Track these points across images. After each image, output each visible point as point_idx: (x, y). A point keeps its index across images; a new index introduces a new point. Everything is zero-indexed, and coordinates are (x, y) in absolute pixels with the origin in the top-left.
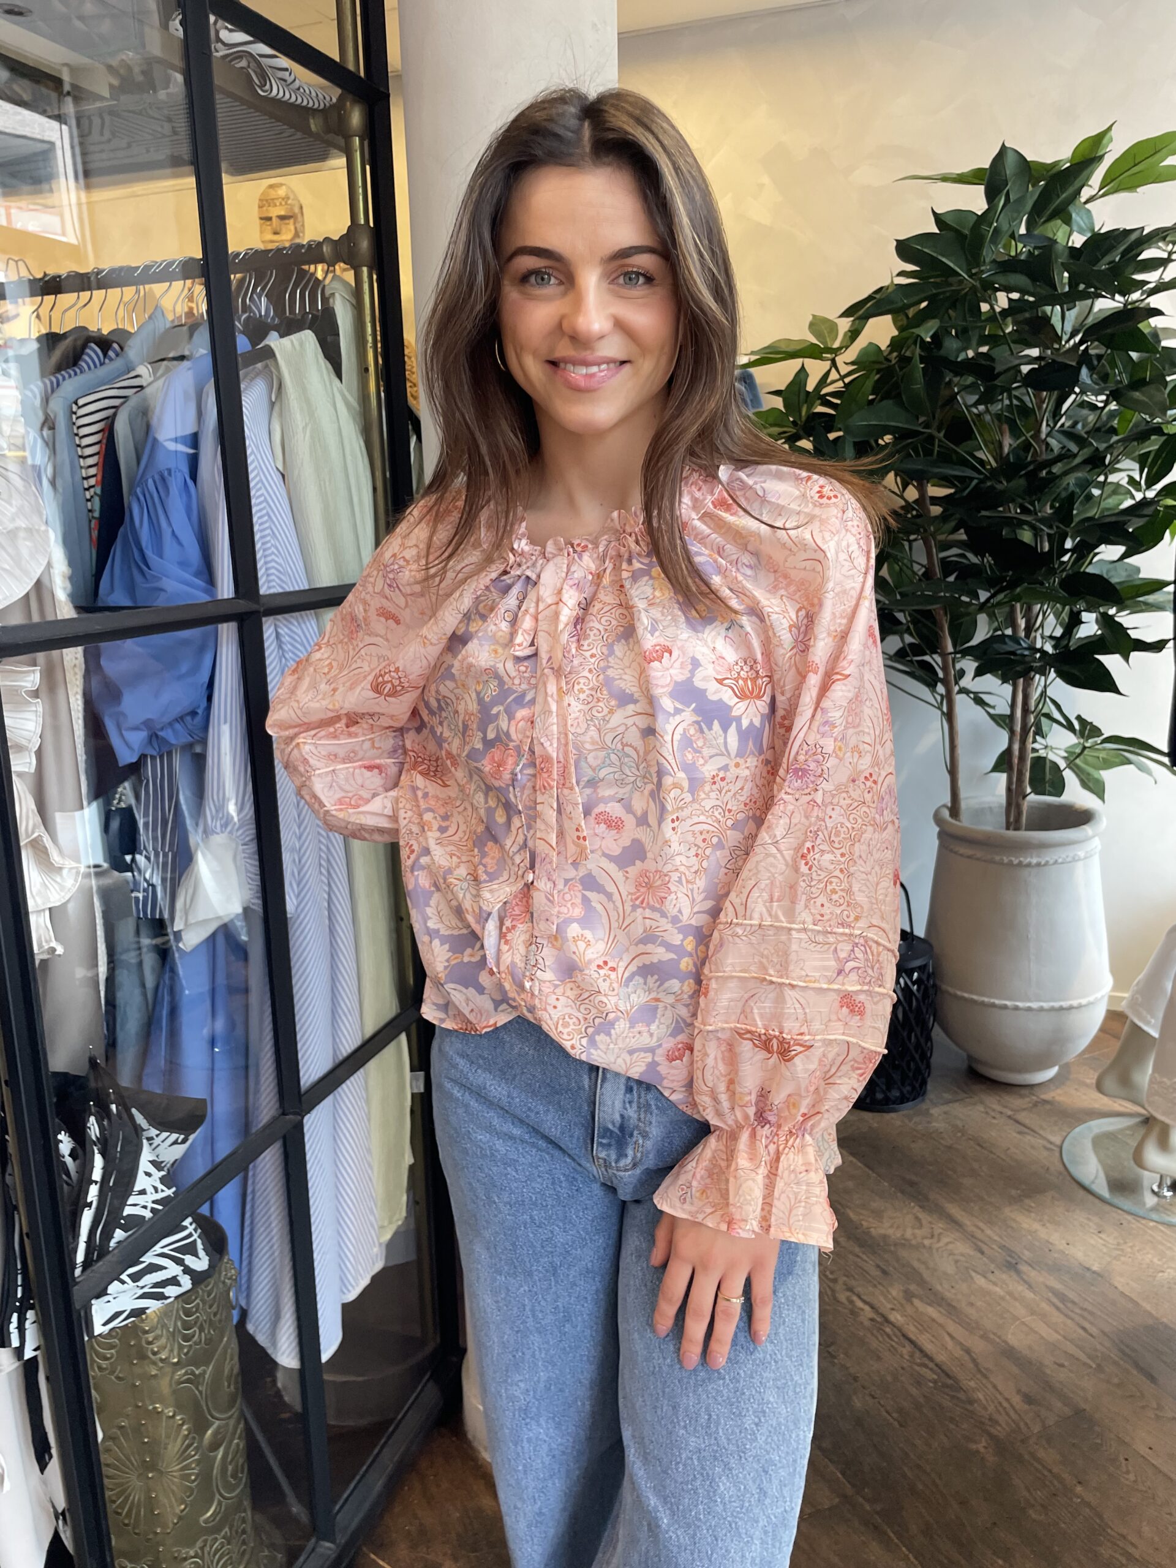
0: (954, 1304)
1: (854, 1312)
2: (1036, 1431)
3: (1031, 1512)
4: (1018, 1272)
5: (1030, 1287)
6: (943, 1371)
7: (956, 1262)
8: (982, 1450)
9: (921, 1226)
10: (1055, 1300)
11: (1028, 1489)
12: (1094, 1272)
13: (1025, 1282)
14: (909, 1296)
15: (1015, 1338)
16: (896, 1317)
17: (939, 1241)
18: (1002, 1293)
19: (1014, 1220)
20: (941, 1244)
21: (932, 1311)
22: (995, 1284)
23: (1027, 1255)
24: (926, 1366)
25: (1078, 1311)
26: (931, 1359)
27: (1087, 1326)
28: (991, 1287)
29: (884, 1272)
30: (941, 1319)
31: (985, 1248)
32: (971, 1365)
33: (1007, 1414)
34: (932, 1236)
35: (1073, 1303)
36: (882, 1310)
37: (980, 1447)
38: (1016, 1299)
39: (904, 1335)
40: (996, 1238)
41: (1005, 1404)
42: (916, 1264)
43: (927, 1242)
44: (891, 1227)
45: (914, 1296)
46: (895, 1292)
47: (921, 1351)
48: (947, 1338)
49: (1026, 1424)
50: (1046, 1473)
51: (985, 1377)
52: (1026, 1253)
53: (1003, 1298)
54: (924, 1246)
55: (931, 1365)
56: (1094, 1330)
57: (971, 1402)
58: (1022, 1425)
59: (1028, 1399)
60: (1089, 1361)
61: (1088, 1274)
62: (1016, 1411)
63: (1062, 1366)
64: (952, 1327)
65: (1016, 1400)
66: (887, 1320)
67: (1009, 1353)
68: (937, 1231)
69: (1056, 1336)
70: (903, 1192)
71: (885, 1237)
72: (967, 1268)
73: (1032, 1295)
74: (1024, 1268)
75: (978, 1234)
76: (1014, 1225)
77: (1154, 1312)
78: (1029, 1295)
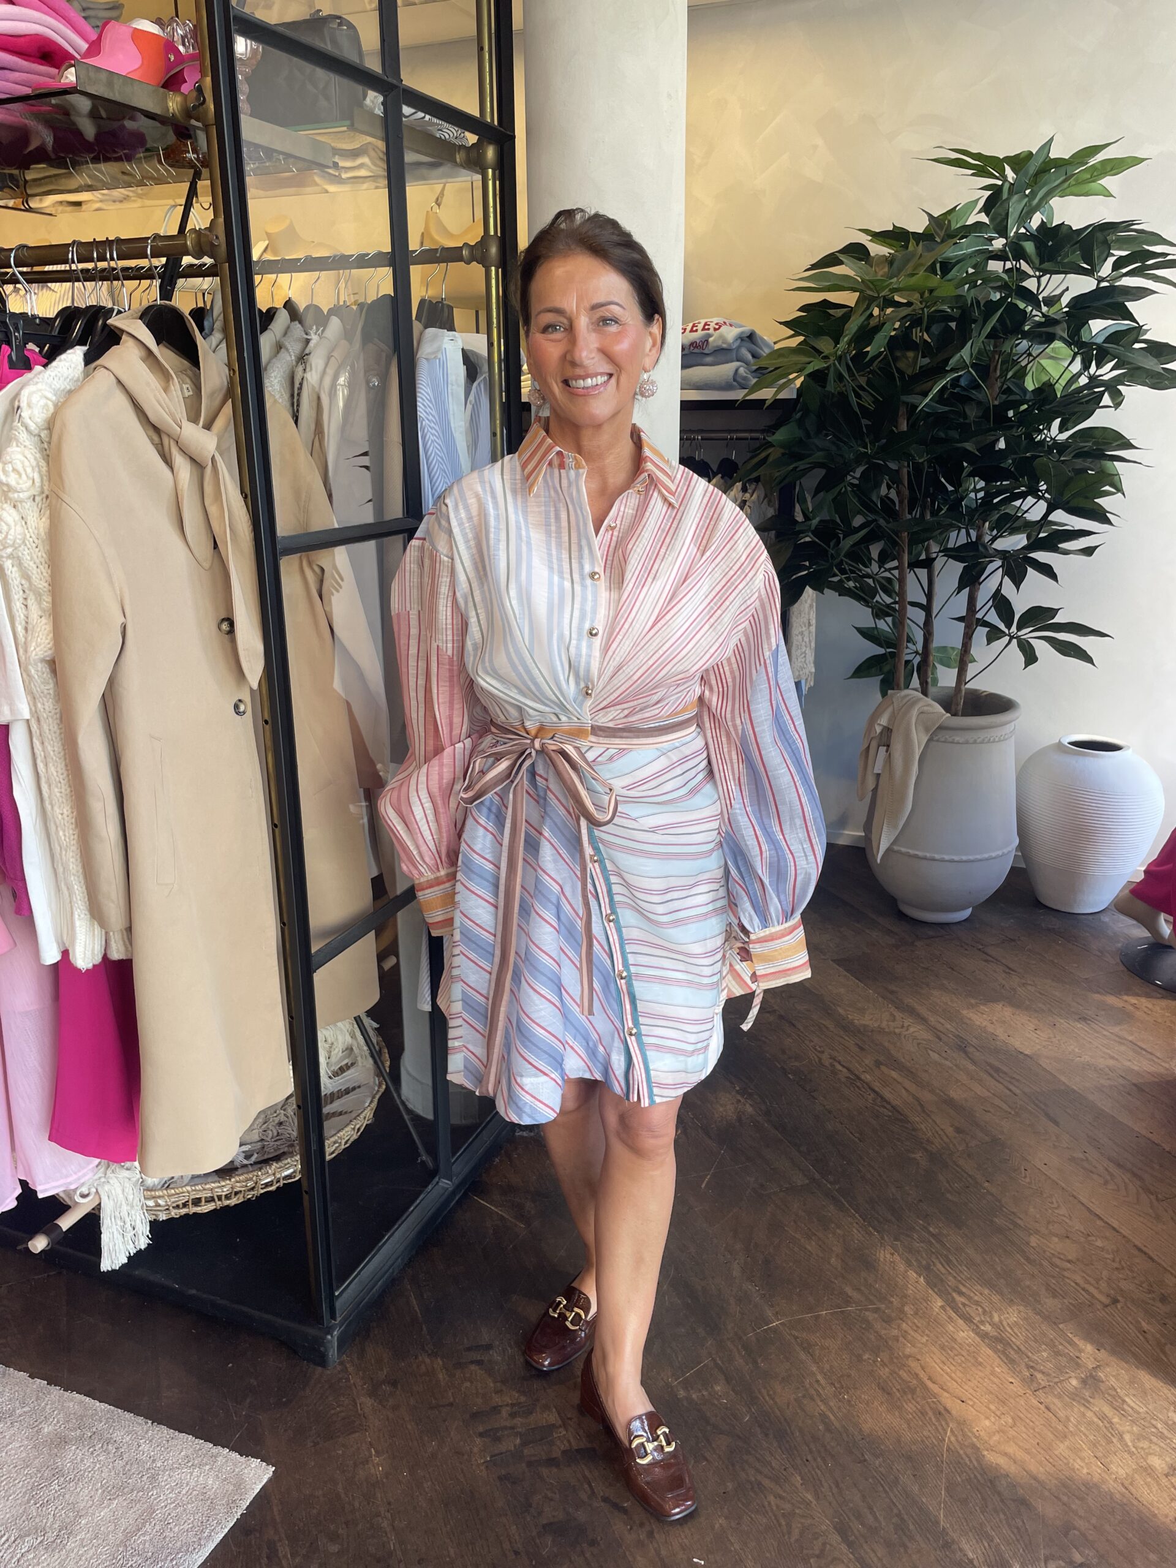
0: (913, 1070)
1: (834, 1072)
2: (960, 1149)
3: (948, 1196)
4: (966, 1053)
5: (974, 1062)
6: (899, 1112)
7: (919, 1044)
8: (919, 1158)
9: (894, 1020)
10: (992, 1072)
11: (948, 1182)
12: (1026, 1055)
13: (970, 1058)
14: (878, 1064)
15: (955, 1094)
16: (867, 1077)
17: (907, 1030)
18: (950, 1065)
19: (970, 1019)
20: (908, 1032)
21: (894, 1074)
22: (946, 1059)
23: (974, 1041)
24: (885, 1108)
25: (1008, 1079)
26: (889, 1103)
27: (1011, 1087)
28: (943, 1061)
29: (862, 1049)
30: (900, 1079)
31: (942, 1036)
32: (919, 1108)
33: (942, 1140)
34: (903, 1027)
35: (1005, 1073)
36: (857, 1073)
37: (918, 1155)
38: (961, 1070)
39: (870, 1088)
40: (953, 1030)
41: (941, 1132)
42: (886, 1044)
43: (897, 1031)
44: (871, 1019)
45: (882, 1064)
46: (868, 1061)
47: (882, 1098)
48: (903, 1090)
49: (954, 1145)
50: (965, 1175)
51: (929, 1116)
52: (974, 1039)
53: (951, 1068)
54: (895, 1033)
55: (888, 1107)
56: (1018, 1091)
57: (914, 1130)
58: (951, 1146)
59: (958, 1130)
60: (1009, 1110)
61: (1021, 1056)
62: (947, 1136)
63: (989, 1112)
64: (907, 1083)
65: (950, 1131)
66: (859, 1078)
67: (950, 1102)
68: (906, 1024)
69: (987, 1094)
70: (883, 997)
71: (865, 1026)
72: (926, 1048)
73: (974, 1067)
74: (970, 1049)
75: (939, 1027)
76: (968, 1022)
77: (1067, 1083)
78: (972, 1067)
